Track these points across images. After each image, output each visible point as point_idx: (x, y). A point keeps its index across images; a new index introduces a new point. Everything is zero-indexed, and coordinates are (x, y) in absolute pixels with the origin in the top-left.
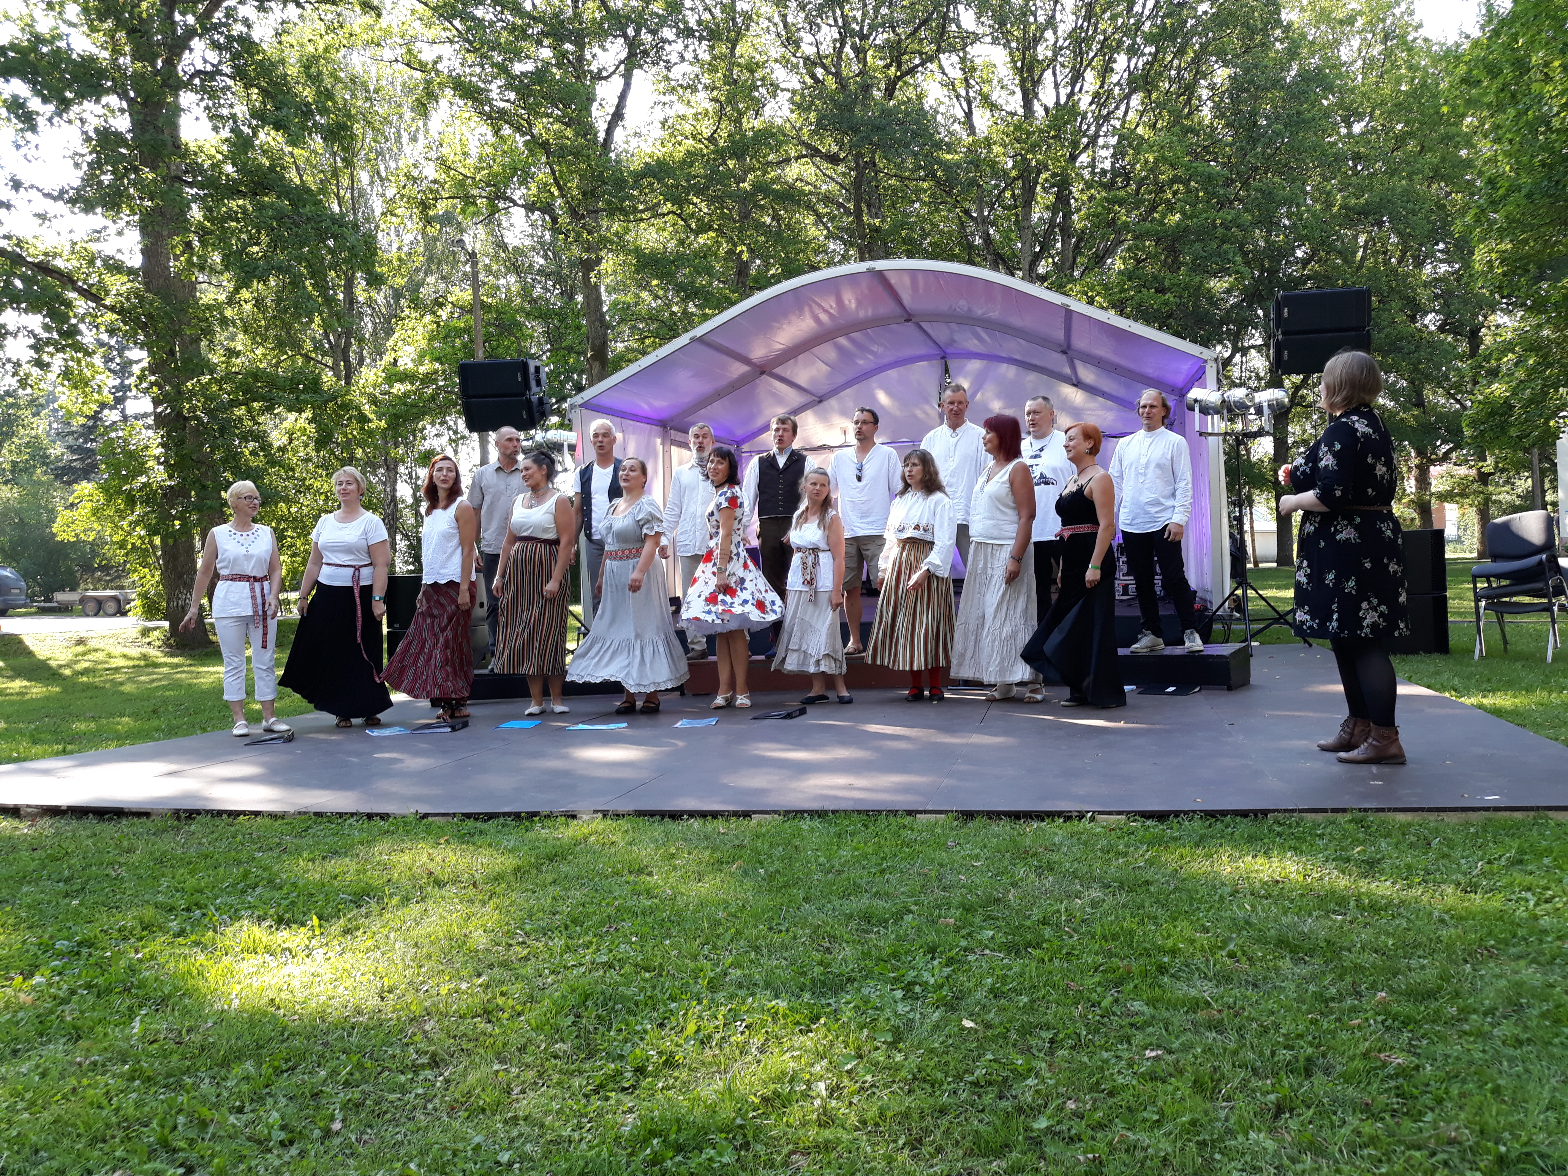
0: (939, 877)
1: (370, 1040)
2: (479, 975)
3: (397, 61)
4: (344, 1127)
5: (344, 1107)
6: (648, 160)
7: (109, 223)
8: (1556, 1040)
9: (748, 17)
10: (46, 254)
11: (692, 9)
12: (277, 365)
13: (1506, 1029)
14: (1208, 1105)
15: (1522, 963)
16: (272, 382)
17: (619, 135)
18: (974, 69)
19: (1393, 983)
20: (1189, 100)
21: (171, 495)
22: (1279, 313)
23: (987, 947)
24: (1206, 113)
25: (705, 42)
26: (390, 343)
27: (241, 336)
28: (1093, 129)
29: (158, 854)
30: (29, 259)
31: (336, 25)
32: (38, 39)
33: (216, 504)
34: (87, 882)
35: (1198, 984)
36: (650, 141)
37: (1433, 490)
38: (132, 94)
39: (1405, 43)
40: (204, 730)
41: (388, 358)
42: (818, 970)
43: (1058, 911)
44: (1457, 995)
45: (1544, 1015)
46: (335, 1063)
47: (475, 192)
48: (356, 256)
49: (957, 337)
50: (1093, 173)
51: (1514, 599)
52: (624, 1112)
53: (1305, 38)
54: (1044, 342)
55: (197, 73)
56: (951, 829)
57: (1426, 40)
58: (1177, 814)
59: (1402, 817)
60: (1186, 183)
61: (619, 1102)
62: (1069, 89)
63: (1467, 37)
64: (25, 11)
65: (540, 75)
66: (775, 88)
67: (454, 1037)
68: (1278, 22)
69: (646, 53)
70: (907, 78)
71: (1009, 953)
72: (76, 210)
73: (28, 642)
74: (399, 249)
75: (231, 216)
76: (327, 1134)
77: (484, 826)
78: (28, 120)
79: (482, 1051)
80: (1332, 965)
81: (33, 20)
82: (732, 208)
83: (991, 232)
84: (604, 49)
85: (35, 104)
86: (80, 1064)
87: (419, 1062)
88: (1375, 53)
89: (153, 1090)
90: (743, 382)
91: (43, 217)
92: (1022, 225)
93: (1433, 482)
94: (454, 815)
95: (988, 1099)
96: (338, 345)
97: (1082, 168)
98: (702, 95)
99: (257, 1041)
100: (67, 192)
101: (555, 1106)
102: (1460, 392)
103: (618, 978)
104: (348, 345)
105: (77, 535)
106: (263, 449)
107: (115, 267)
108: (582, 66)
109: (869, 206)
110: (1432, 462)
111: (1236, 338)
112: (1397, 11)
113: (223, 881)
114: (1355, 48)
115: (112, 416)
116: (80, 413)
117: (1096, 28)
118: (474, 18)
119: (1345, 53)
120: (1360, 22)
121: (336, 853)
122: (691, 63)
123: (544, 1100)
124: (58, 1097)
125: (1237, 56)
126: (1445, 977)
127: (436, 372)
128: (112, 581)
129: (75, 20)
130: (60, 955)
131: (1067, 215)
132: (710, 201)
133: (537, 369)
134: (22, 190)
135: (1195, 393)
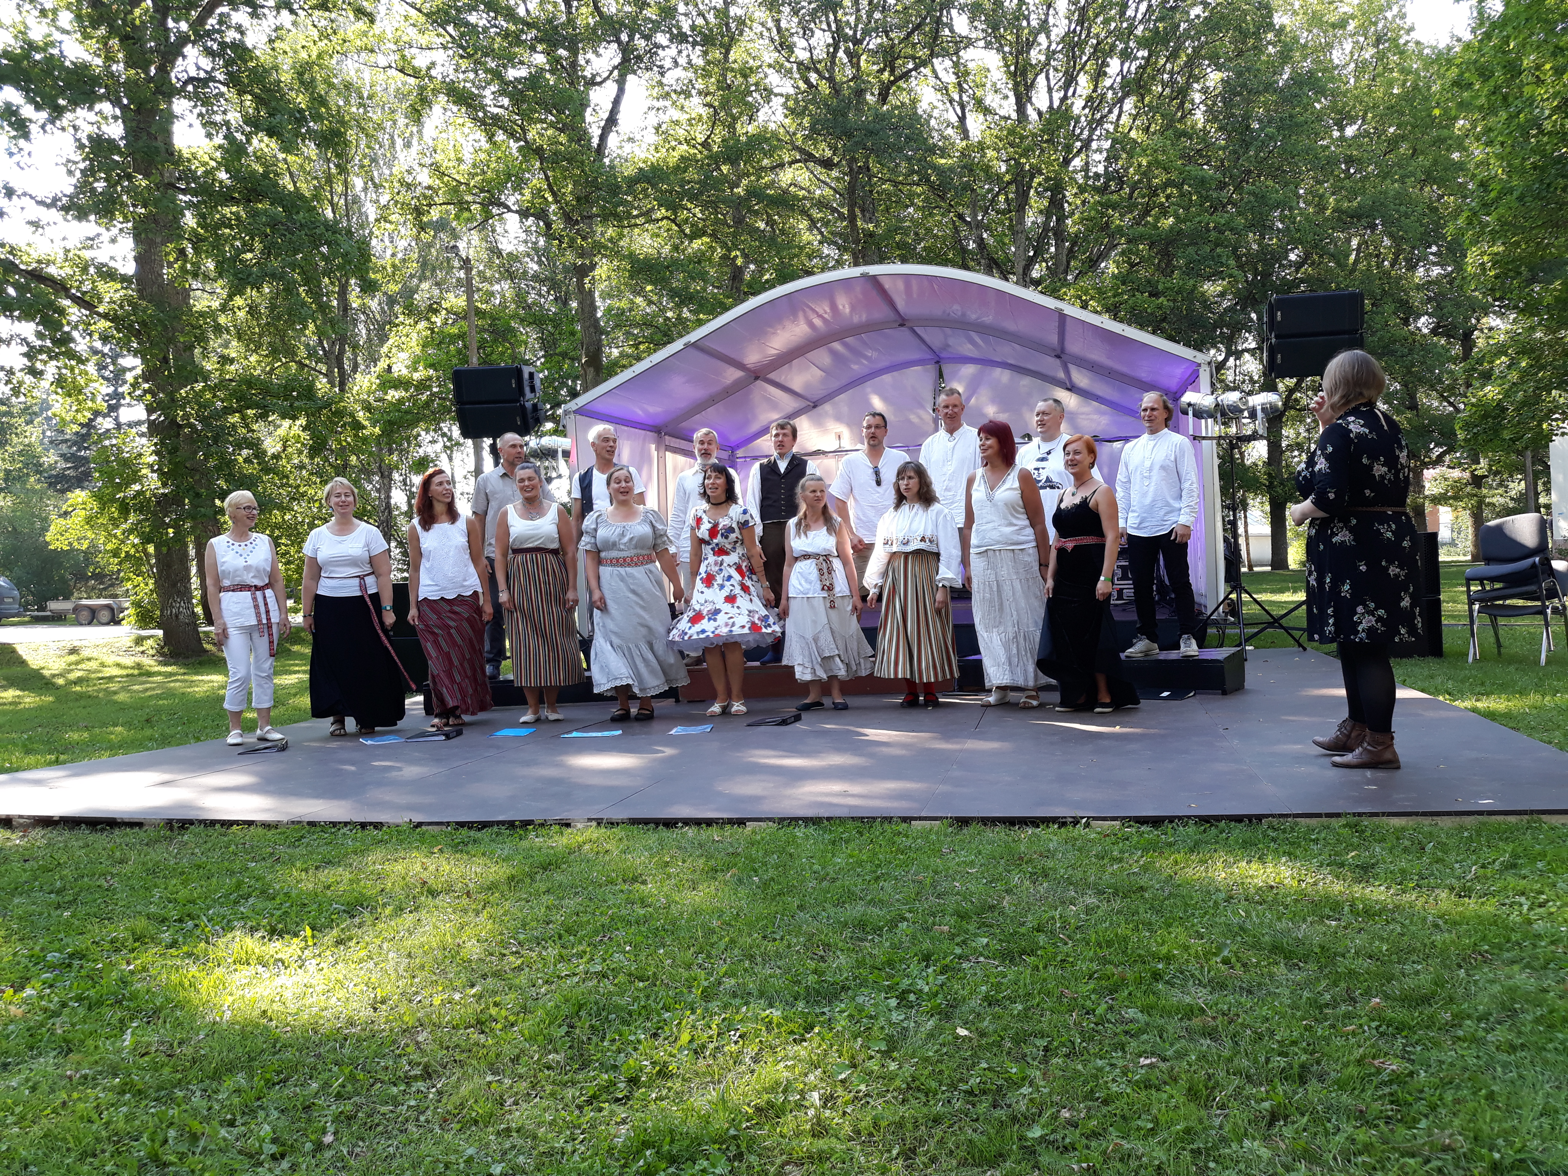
0: (934, 885)
1: (362, 1051)
2: (473, 986)
3: (390, 67)
4: (336, 1140)
5: (336, 1120)
6: (642, 165)
7: (102, 230)
8: (1550, 1046)
9: (741, 22)
10: (39, 262)
11: (686, 15)
12: (271, 372)
13: (1501, 1034)
14: (1203, 1113)
15: (1516, 968)
16: (266, 389)
17: (612, 140)
18: (967, 73)
19: (1387, 989)
20: (1182, 103)
21: (164, 502)
22: (1272, 316)
23: (981, 955)
24: (1199, 117)
25: (698, 48)
26: (384, 349)
27: (234, 343)
28: (1086, 133)
29: (150, 865)
30: (22, 267)
31: (330, 31)
32: (31, 46)
33: (209, 512)
34: (78, 894)
35: (1193, 990)
36: (644, 146)
37: (1427, 493)
38: (125, 101)
39: (1397, 46)
40: (198, 739)
41: (382, 364)
42: (813, 978)
43: (1053, 918)
44: (1451, 1000)
45: (1537, 1021)
46: (327, 1074)
47: (469, 198)
48: (350, 263)
49: (951, 341)
50: (1087, 177)
51: (1508, 602)
52: (617, 1123)
53: (1298, 42)
54: (1039, 347)
55: (191, 80)
56: (946, 835)
57: (1418, 43)
58: (1171, 819)
59: (1396, 822)
60: (1179, 186)
61: (612, 1113)
62: (1062, 93)
63: (1459, 40)
64: (18, 18)
65: (534, 80)
66: (768, 94)
67: (447, 1048)
68: (1270, 26)
69: (639, 58)
70: (901, 83)
71: (1004, 961)
72: (69, 217)
73: (21, 650)
74: (393, 255)
75: (225, 223)
76: (319, 1147)
77: (479, 835)
78: (21, 127)
79: (474, 1062)
80: (1326, 971)
81: (26, 27)
82: (726, 214)
83: (985, 235)
84: (598, 55)
85: (27, 111)
86: (70, 1078)
87: (412, 1073)
88: (1367, 56)
89: (144, 1103)
90: (738, 387)
91: (35, 224)
92: (1016, 229)
93: (1427, 485)
94: (448, 824)
95: (982, 1107)
96: (331, 351)
97: (1075, 172)
98: (696, 100)
99: (248, 1053)
100: (60, 200)
101: (548, 1117)
102: (1454, 394)
103: (612, 988)
104: (342, 352)
105: (70, 544)
106: (256, 457)
107: (109, 274)
108: (576, 71)
109: (863, 211)
110: (1426, 465)
111: (1229, 341)
112: (1389, 15)
113: (216, 891)
114: (1347, 51)
115: (106, 424)
116: (74, 421)
117: (1089, 32)
118: (467, 24)
119: (1337, 56)
120: (1352, 26)
121: (329, 863)
122: (684, 69)
123: (537, 1112)
124: (48, 1111)
125: (1230, 60)
126: (1439, 983)
127: (430, 378)
128: (105, 589)
129: (68, 27)
130: (52, 967)
131: (1061, 220)
132: (705, 206)
133: (531, 375)
134: (15, 197)
135: (1189, 397)
